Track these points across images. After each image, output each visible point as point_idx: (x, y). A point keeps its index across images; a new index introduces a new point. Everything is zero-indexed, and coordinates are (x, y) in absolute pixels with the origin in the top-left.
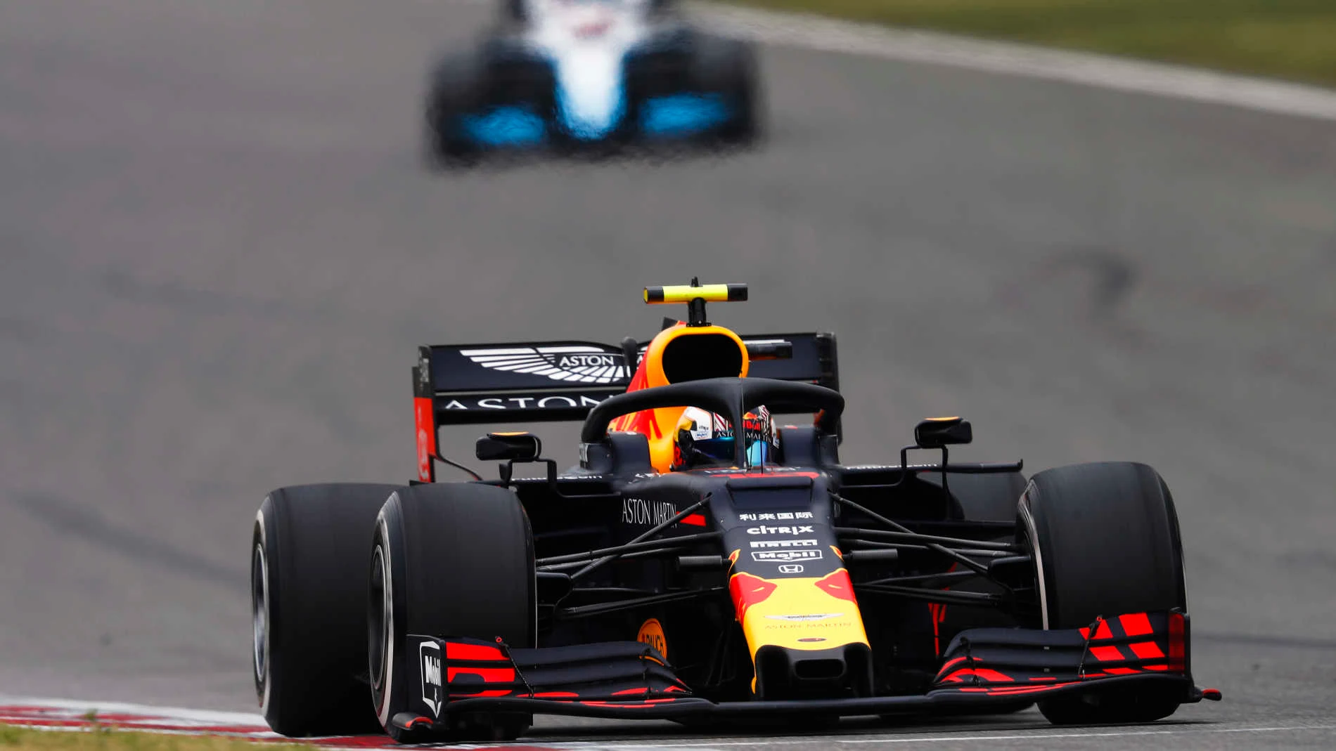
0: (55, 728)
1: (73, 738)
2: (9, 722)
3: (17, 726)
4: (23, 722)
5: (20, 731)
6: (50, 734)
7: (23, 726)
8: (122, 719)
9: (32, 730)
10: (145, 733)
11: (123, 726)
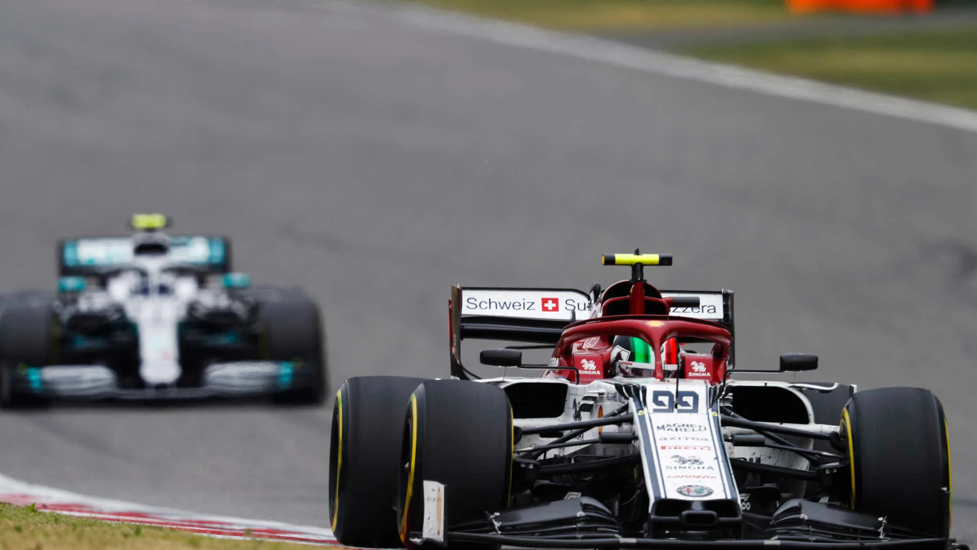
0: (226, 537)
1: (237, 544)
2: (195, 531)
3: (199, 534)
4: (204, 532)
5: (202, 538)
6: (222, 541)
7: (204, 535)
8: (272, 533)
9: (211, 539)
10: (286, 543)
11: (271, 537)
